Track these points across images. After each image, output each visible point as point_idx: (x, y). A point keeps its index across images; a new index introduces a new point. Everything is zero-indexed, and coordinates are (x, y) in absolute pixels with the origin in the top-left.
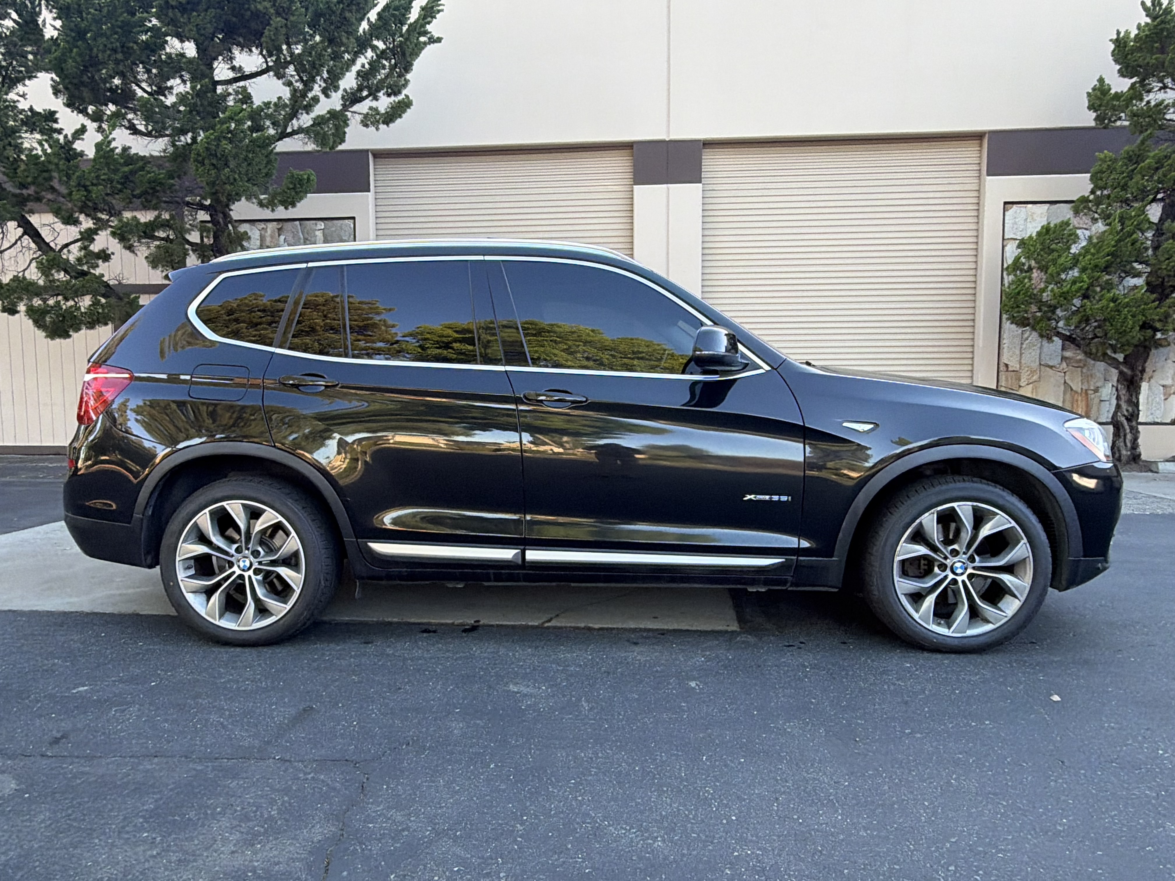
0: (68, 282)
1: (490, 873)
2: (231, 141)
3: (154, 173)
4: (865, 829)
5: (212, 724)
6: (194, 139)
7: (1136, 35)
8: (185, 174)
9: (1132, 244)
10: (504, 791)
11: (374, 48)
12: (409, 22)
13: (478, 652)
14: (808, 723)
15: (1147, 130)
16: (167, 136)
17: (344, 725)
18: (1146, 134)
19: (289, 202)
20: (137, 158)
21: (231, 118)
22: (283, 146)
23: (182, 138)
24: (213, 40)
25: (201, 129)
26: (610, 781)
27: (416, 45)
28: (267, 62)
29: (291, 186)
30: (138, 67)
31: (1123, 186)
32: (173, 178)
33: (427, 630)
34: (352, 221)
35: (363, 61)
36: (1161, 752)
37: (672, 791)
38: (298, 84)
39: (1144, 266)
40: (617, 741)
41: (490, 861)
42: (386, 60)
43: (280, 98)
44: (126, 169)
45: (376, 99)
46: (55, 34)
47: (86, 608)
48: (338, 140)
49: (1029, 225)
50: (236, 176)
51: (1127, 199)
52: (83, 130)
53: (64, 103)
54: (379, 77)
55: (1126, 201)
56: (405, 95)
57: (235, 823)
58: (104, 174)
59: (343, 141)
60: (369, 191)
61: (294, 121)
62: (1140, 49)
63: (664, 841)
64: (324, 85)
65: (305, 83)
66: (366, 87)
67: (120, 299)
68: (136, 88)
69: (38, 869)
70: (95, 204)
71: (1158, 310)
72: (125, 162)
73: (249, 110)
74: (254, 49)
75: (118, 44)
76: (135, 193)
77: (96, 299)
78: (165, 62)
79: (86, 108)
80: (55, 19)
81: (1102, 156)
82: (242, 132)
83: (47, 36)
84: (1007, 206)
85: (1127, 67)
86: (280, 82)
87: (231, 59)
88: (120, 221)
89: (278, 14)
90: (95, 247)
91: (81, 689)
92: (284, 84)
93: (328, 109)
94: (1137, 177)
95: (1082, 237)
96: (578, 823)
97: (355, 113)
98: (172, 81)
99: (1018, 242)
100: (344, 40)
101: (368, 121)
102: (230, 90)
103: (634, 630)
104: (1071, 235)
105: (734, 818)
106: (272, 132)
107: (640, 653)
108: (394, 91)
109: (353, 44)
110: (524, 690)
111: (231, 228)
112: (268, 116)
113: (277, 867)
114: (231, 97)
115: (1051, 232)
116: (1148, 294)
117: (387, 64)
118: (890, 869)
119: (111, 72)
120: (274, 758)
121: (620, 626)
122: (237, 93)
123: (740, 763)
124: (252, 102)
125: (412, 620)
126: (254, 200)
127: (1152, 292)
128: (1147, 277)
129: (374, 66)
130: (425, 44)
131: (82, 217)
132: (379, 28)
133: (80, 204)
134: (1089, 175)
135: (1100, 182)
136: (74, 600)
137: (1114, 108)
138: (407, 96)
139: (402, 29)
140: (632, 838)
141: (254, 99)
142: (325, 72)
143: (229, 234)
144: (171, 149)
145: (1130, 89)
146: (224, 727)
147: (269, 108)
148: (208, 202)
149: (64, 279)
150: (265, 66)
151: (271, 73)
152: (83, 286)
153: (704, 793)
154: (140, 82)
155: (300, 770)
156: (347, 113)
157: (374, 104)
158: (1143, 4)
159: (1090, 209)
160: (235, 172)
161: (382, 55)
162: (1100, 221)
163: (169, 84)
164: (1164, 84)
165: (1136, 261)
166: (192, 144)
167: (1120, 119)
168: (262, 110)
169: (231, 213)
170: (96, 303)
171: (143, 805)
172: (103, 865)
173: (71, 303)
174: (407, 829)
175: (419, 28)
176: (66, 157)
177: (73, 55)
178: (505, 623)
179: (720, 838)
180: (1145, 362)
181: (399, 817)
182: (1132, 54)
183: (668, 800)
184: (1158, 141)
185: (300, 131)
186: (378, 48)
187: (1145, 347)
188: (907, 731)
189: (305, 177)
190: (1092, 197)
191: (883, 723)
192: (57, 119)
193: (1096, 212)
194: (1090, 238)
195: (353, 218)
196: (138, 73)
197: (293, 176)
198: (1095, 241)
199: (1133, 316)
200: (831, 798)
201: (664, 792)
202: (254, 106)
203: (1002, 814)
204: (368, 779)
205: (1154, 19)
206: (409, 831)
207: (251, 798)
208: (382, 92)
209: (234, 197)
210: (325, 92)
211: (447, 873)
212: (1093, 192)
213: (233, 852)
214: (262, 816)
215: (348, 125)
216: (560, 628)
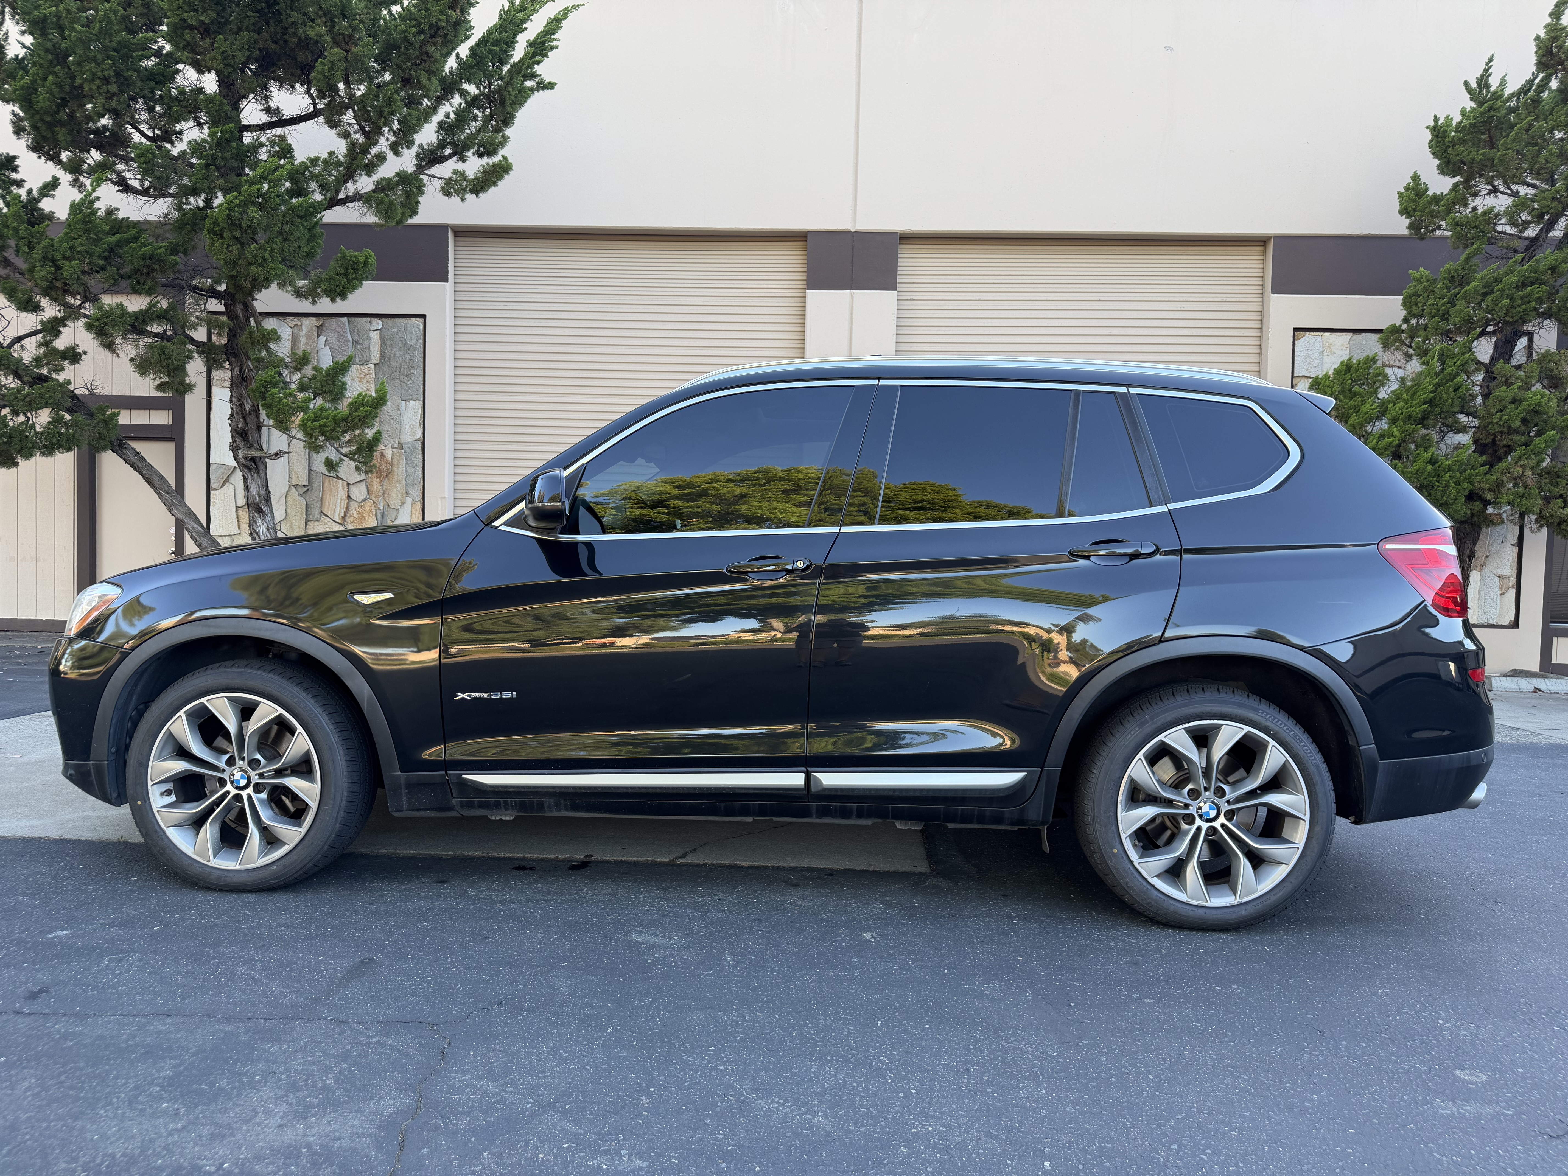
0: (19, 391)
1: (609, 1150)
2: (261, 207)
3: (152, 245)
4: (1074, 1104)
5: (240, 978)
6: (208, 202)
7: (1459, 123)
8: (194, 248)
9: (1456, 390)
10: (625, 1059)
11: (463, 93)
12: (512, 61)
13: (590, 893)
14: (1012, 985)
15: (1473, 244)
16: (171, 195)
17: (416, 981)
18: (1470, 250)
19: (338, 292)
20: (127, 224)
21: (263, 178)
22: (334, 216)
23: (192, 199)
24: (242, 71)
25: (221, 190)
26: (760, 1049)
27: (520, 92)
28: (315, 104)
29: (342, 271)
30: (137, 102)
31: (1444, 315)
32: (176, 255)
33: (523, 867)
34: (421, 320)
35: (447, 109)
36: (1441, 1022)
37: (837, 1061)
38: (357, 136)
39: (1471, 418)
40: (768, 1002)
41: (608, 1137)
42: (479, 109)
43: (331, 153)
44: (112, 239)
45: (463, 159)
46: (22, 53)
47: (54, 833)
48: (408, 212)
49: (1326, 359)
50: (267, 255)
51: (1449, 331)
52: (54, 183)
53: (28, 146)
54: (468, 131)
55: (1447, 334)
56: (503, 156)
57: (282, 1093)
58: (81, 245)
59: (414, 212)
60: (447, 281)
61: (350, 185)
62: (1462, 142)
63: (825, 1116)
64: (392, 138)
65: (367, 135)
66: (450, 143)
67: (91, 415)
68: (133, 130)
69: (29, 1143)
70: (66, 284)
71: (1488, 476)
72: (111, 229)
73: (289, 167)
74: (298, 86)
75: (112, 73)
76: (122, 272)
77: (58, 414)
78: (177, 99)
79: (59, 154)
80: (23, 33)
81: (1417, 275)
82: (278, 196)
83: (10, 55)
84: (1296, 333)
85: (1448, 163)
86: (334, 131)
87: (267, 98)
88: (101, 309)
89: (336, 43)
90: (60, 344)
91: (60, 933)
92: (338, 135)
93: (397, 170)
94: (1460, 304)
95: (1393, 378)
96: (718, 1096)
97: (434, 177)
98: (183, 123)
99: (1310, 380)
100: (424, 81)
101: (451, 188)
102: (263, 139)
103: (793, 870)
104: (1378, 375)
105: (913, 1091)
106: (318, 197)
107: (802, 897)
108: (488, 150)
109: (435, 87)
110: (651, 940)
111: (252, 323)
112: (315, 177)
113: (338, 1144)
114: (264, 149)
115: (1353, 370)
116: (1476, 455)
117: (480, 114)
118: (1100, 1149)
119: (100, 109)
120: (326, 1019)
121: (775, 863)
122: (273, 143)
123: (924, 1029)
124: (292, 157)
125: (502, 854)
126: (289, 288)
127: (1482, 453)
128: (1474, 433)
129: (463, 117)
130: (532, 90)
131: (44, 302)
132: (472, 67)
133: (44, 284)
134: (1402, 297)
135: (1414, 308)
136: (35, 822)
137: (1432, 214)
138: (505, 158)
139: (502, 70)
140: (786, 1113)
141: (296, 153)
142: (396, 121)
143: (251, 333)
144: (175, 215)
145: (1452, 190)
146: (256, 981)
147: (315, 166)
148: (222, 288)
149: (12, 385)
150: (311, 109)
151: (321, 119)
152: (41, 396)
153: (877, 1064)
154: (139, 123)
155: (361, 1033)
156: (421, 177)
157: (460, 166)
158: (1466, 84)
159: (1403, 343)
160: (266, 250)
161: (474, 102)
162: (1415, 358)
163: (178, 127)
164: (1494, 187)
165: (1462, 413)
166: (205, 208)
167: (1439, 228)
168: (307, 168)
169: (255, 303)
170: (57, 420)
171: (158, 1071)
172: (113, 1139)
173: (21, 418)
174: (503, 1100)
175: (525, 70)
176: (29, 219)
177: (48, 83)
178: (625, 859)
179: (896, 1113)
180: (1475, 544)
181: (491, 1088)
182: (1454, 146)
183: (833, 1071)
184: (1488, 258)
185: (357, 197)
186: (468, 93)
187: (1473, 524)
188: (1134, 996)
189: (362, 259)
190: (1404, 327)
191: (1106, 986)
192: (17, 166)
193: (1411, 347)
194: (1403, 380)
195: (423, 316)
196: (136, 110)
197: (344, 257)
198: (1409, 384)
199: (1457, 483)
200: (1035, 1070)
201: (828, 1061)
202: (296, 163)
203: (1241, 1090)
204: (449, 1044)
205: (1480, 104)
206: (505, 1103)
207: (299, 1064)
208: (472, 151)
209: (262, 283)
210: (395, 148)
211: (555, 1151)
212: (1406, 320)
213: (280, 1126)
214: (314, 1085)
215: (423, 193)
216: (698, 865)
